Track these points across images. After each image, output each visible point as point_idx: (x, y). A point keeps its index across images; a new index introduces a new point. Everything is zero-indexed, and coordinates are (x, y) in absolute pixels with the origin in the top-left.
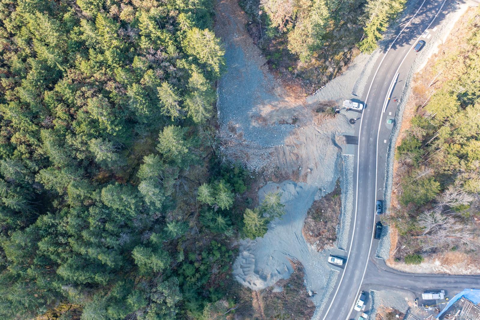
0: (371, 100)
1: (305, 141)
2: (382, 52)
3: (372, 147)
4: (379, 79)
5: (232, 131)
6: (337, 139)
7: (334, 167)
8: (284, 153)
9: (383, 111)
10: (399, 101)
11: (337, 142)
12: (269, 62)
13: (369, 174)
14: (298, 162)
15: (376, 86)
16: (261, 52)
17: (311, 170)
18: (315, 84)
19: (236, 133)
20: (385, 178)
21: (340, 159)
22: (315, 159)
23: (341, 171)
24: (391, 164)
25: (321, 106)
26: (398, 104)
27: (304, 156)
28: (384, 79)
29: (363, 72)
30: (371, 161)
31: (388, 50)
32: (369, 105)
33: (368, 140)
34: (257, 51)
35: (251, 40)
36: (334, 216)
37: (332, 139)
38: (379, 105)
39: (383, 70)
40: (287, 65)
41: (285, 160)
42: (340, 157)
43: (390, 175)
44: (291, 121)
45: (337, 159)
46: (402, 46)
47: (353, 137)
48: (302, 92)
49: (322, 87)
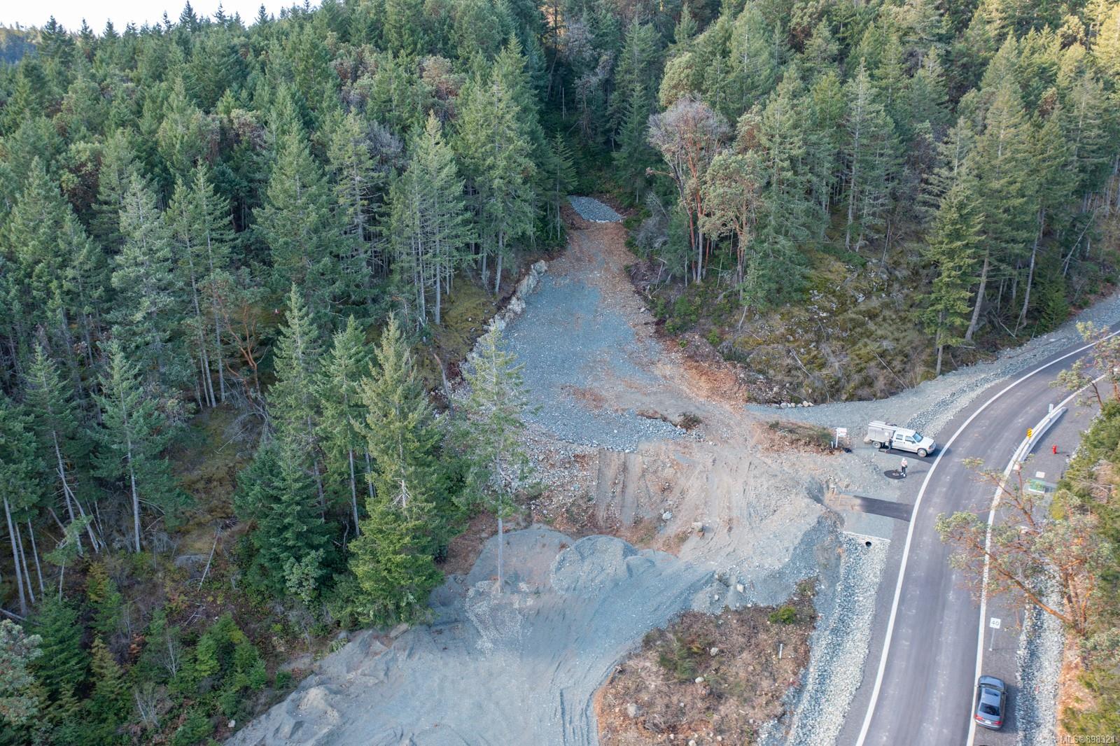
0: (966, 444)
2: (1007, 378)
4: (994, 413)
6: (828, 496)
8: (625, 470)
9: (1013, 466)
11: (827, 501)
12: (659, 323)
15: (984, 422)
16: (645, 305)
18: (781, 388)
21: (830, 537)
23: (831, 570)
28: (1013, 414)
29: (945, 404)
32: (960, 451)
34: (636, 302)
35: (629, 286)
36: (765, 684)
37: (809, 490)
38: (994, 454)
40: (707, 333)
41: (621, 486)
44: (677, 419)
47: (891, 503)
48: (736, 389)
49: (805, 403)
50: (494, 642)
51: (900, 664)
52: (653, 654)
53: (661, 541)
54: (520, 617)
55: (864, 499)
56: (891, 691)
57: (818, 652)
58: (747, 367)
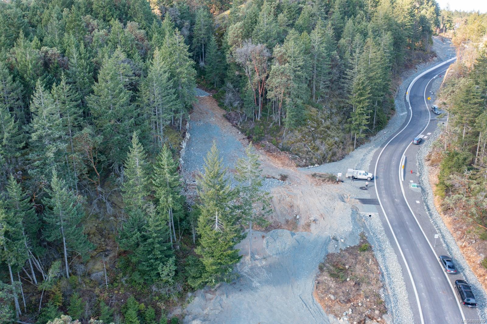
1: (301, 194)
3: (401, 207)
7: (351, 219)
9: (401, 179)
10: (418, 173)
12: (248, 137)
13: (411, 230)
14: (293, 211)
15: (382, 165)
16: (240, 131)
17: (316, 220)
18: (306, 160)
22: (318, 210)
23: (364, 227)
24: (439, 221)
28: (390, 161)
31: (385, 146)
32: (381, 175)
33: (393, 201)
34: (235, 130)
35: (228, 123)
36: (371, 276)
37: (340, 199)
39: (386, 156)
42: (357, 214)
44: (278, 177)
45: (353, 214)
47: (370, 199)
48: (290, 162)
49: (316, 165)
50: (260, 282)
51: (410, 258)
52: (325, 273)
53: (301, 227)
54: (264, 270)
55: (359, 199)
56: (413, 268)
57: (380, 260)
58: (291, 153)
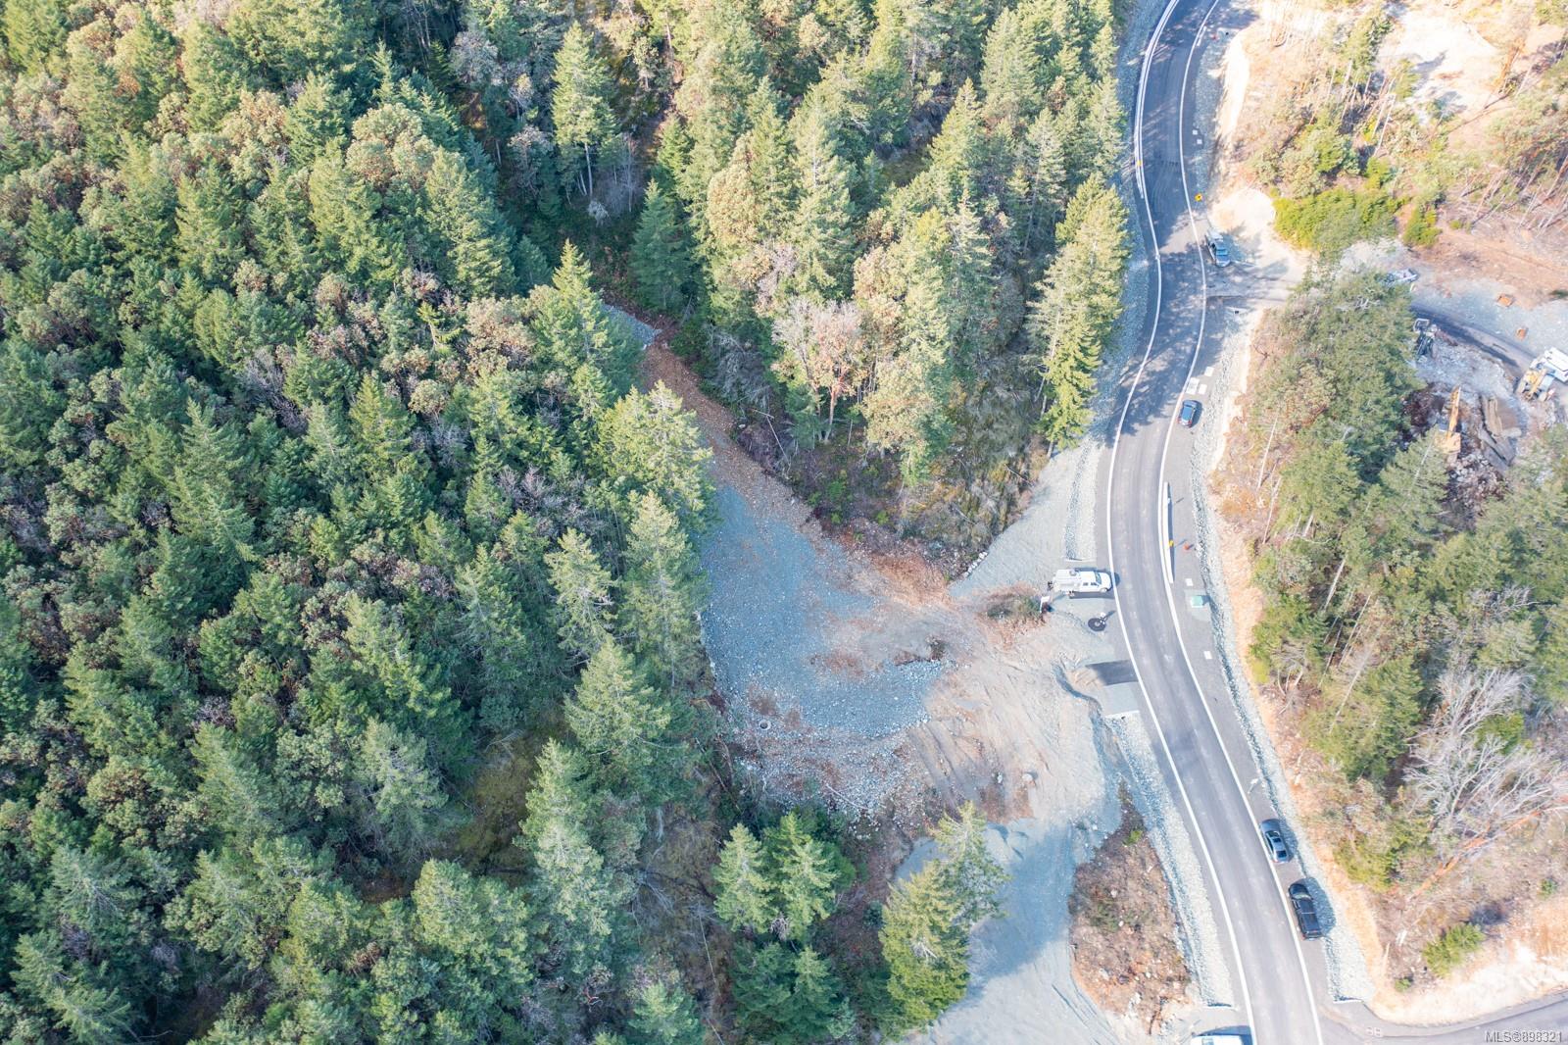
0: (1124, 561)
1: (987, 698)
2: (1103, 447)
3: (1178, 678)
4: (1121, 507)
5: (764, 711)
6: (1072, 679)
7: (1095, 753)
8: (939, 745)
9: (1168, 579)
10: (1199, 547)
11: (1076, 687)
12: (818, 513)
13: (1204, 752)
14: (986, 762)
15: (1121, 524)
16: (789, 491)
17: (1035, 776)
18: (960, 551)
19: (776, 715)
20: (1254, 755)
21: (1104, 729)
22: (1031, 742)
23: (1121, 764)
24: (1251, 713)
25: (997, 601)
26: (1198, 555)
27: (999, 743)
28: (1136, 505)
29: (1075, 501)
30: (1192, 715)
31: (1117, 438)
32: (1124, 573)
33: (1162, 663)
34: (779, 491)
35: (754, 468)
36: (1155, 901)
37: (1059, 681)
38: (1149, 567)
39: (1124, 485)
40: (871, 512)
41: (946, 764)
42: (1102, 722)
43: (1262, 743)
44: (927, 652)
45: (1096, 730)
46: (1147, 423)
47: (1115, 663)
48: (931, 574)
49: (981, 555)
53: (1012, 806)
55: (1096, 667)
57: (1161, 851)
